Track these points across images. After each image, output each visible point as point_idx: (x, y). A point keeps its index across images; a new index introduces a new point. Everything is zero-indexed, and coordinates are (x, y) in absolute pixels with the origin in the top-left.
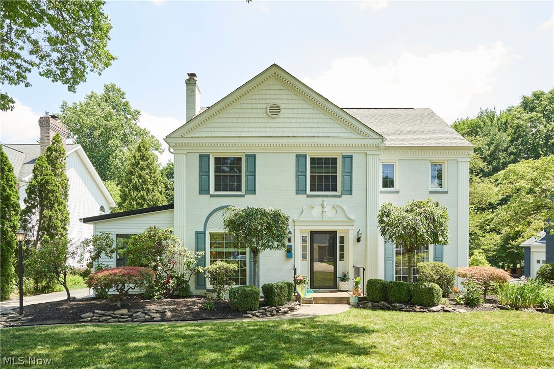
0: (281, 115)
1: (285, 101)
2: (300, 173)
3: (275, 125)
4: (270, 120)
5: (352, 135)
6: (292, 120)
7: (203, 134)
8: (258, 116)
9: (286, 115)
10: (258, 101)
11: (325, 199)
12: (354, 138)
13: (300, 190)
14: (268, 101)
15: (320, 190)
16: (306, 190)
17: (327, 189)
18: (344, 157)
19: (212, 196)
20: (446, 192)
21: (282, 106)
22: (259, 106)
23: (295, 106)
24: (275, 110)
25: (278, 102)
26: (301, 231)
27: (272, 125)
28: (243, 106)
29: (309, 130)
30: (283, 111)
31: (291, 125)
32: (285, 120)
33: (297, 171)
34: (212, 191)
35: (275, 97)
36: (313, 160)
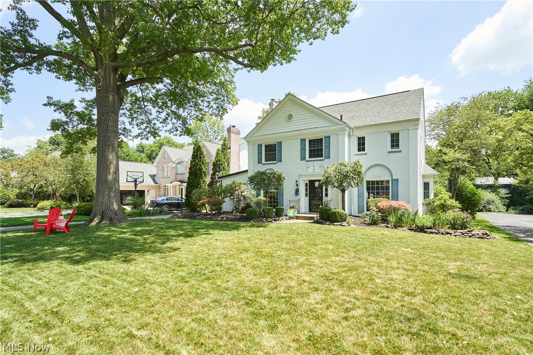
0: (293, 119)
1: (295, 112)
2: (303, 149)
3: (290, 125)
4: (288, 123)
5: (330, 125)
6: (299, 121)
7: (259, 135)
8: (283, 121)
9: (296, 119)
10: (282, 114)
11: (315, 162)
12: (331, 126)
13: (303, 158)
14: (287, 113)
15: (314, 157)
16: (305, 158)
17: (318, 156)
18: (325, 137)
19: (263, 164)
20: (400, 151)
21: (293, 115)
22: (283, 116)
23: (300, 113)
24: (290, 117)
25: (291, 113)
26: (304, 180)
27: (288, 125)
28: (276, 118)
29: (307, 125)
30: (294, 117)
31: (298, 124)
32: (295, 122)
33: (301, 148)
34: (263, 162)
35: (290, 110)
36: (310, 141)
